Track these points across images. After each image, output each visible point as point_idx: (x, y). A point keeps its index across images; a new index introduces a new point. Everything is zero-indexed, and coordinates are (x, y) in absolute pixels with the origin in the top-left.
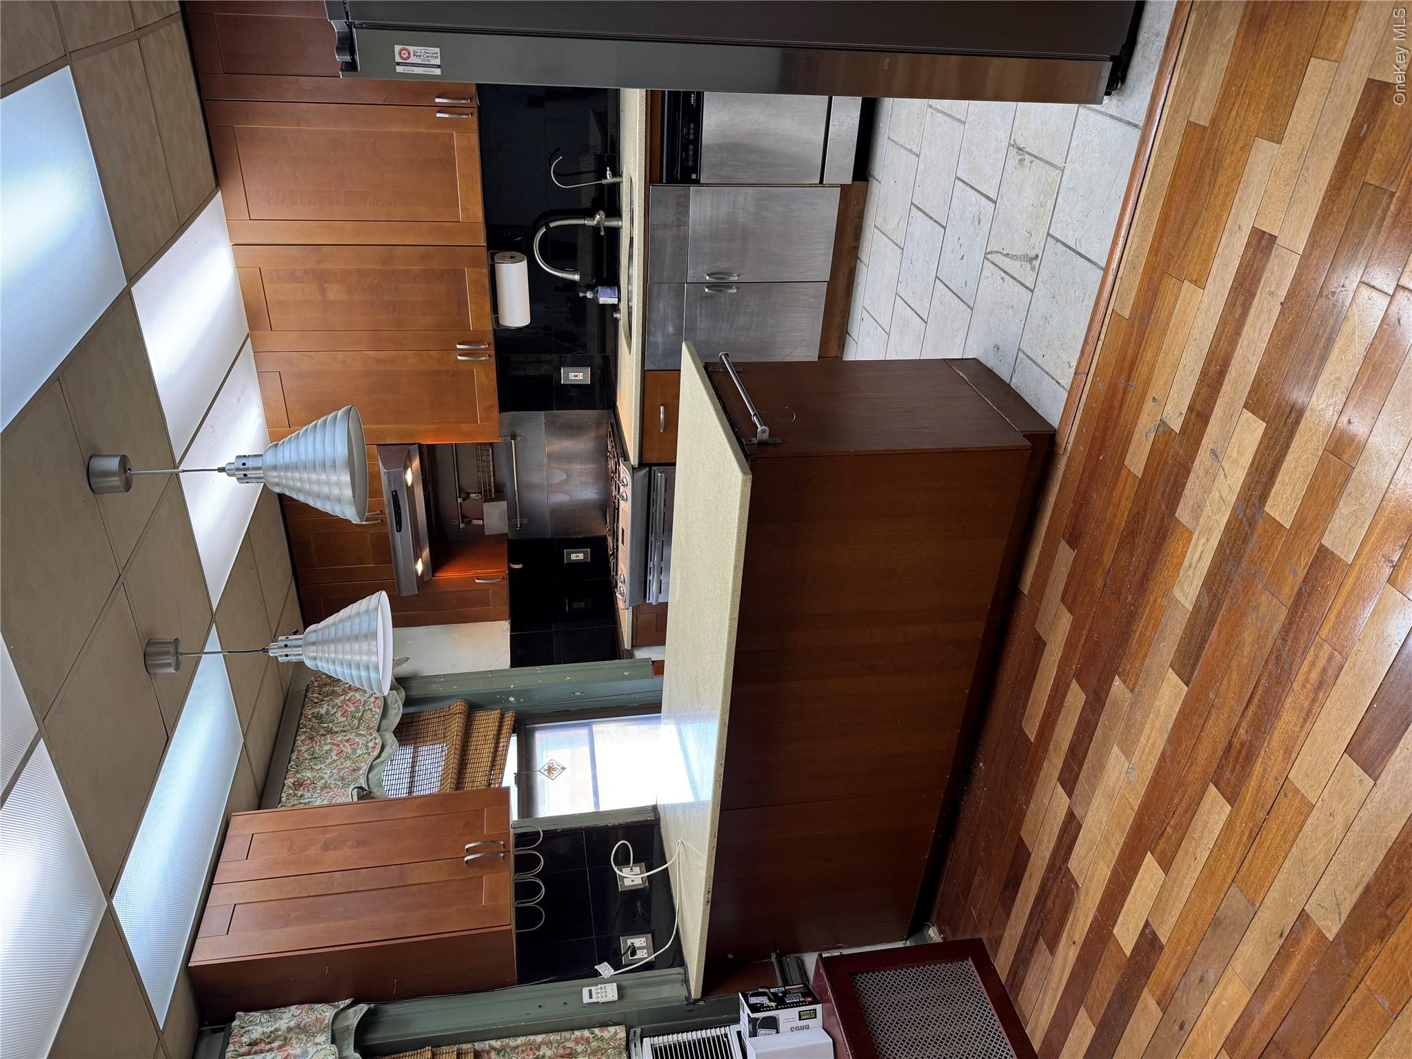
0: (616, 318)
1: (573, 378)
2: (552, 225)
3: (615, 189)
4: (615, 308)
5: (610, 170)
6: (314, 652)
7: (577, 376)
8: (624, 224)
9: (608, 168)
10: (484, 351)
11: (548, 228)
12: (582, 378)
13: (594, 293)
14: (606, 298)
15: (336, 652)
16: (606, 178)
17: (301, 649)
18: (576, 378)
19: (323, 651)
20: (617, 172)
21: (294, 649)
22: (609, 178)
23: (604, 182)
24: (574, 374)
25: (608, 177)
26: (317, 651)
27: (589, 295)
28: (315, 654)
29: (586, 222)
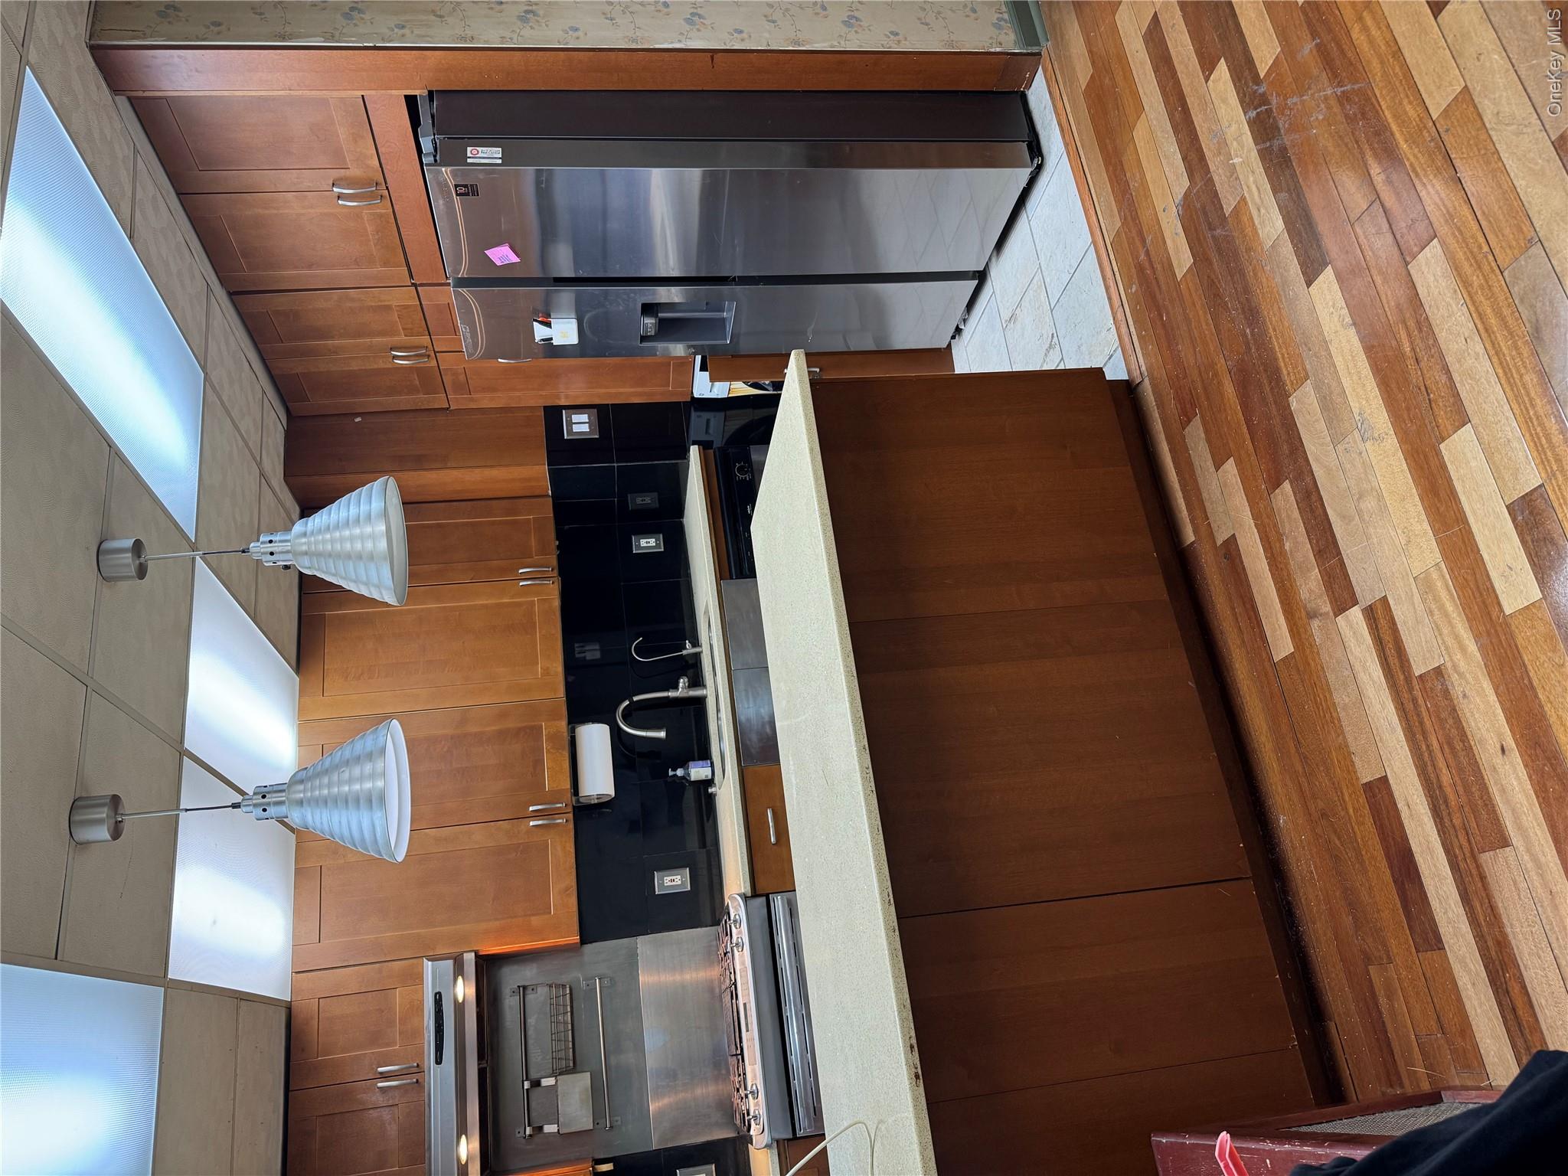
0: (712, 793)
1: (670, 884)
2: (635, 699)
3: (697, 657)
4: (709, 782)
5: (689, 642)
6: (300, 792)
7: (673, 881)
8: (708, 692)
9: (687, 641)
10: (559, 813)
11: (632, 702)
12: (680, 882)
13: (684, 769)
14: (698, 772)
15: (329, 786)
16: (685, 648)
17: (284, 794)
18: (673, 883)
19: (313, 789)
20: (696, 643)
21: (274, 795)
22: (689, 649)
23: (684, 652)
24: (669, 878)
25: (688, 647)
26: (304, 791)
27: (680, 772)
28: (302, 795)
29: (670, 694)
